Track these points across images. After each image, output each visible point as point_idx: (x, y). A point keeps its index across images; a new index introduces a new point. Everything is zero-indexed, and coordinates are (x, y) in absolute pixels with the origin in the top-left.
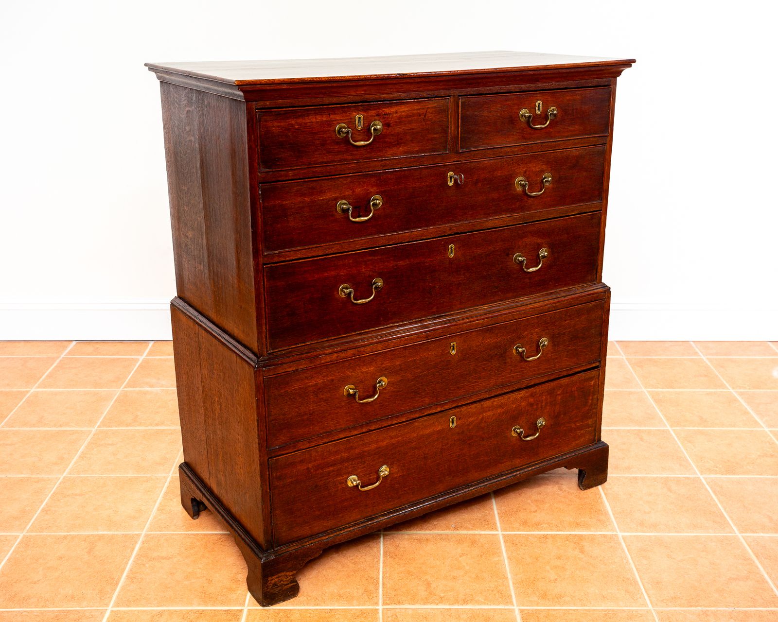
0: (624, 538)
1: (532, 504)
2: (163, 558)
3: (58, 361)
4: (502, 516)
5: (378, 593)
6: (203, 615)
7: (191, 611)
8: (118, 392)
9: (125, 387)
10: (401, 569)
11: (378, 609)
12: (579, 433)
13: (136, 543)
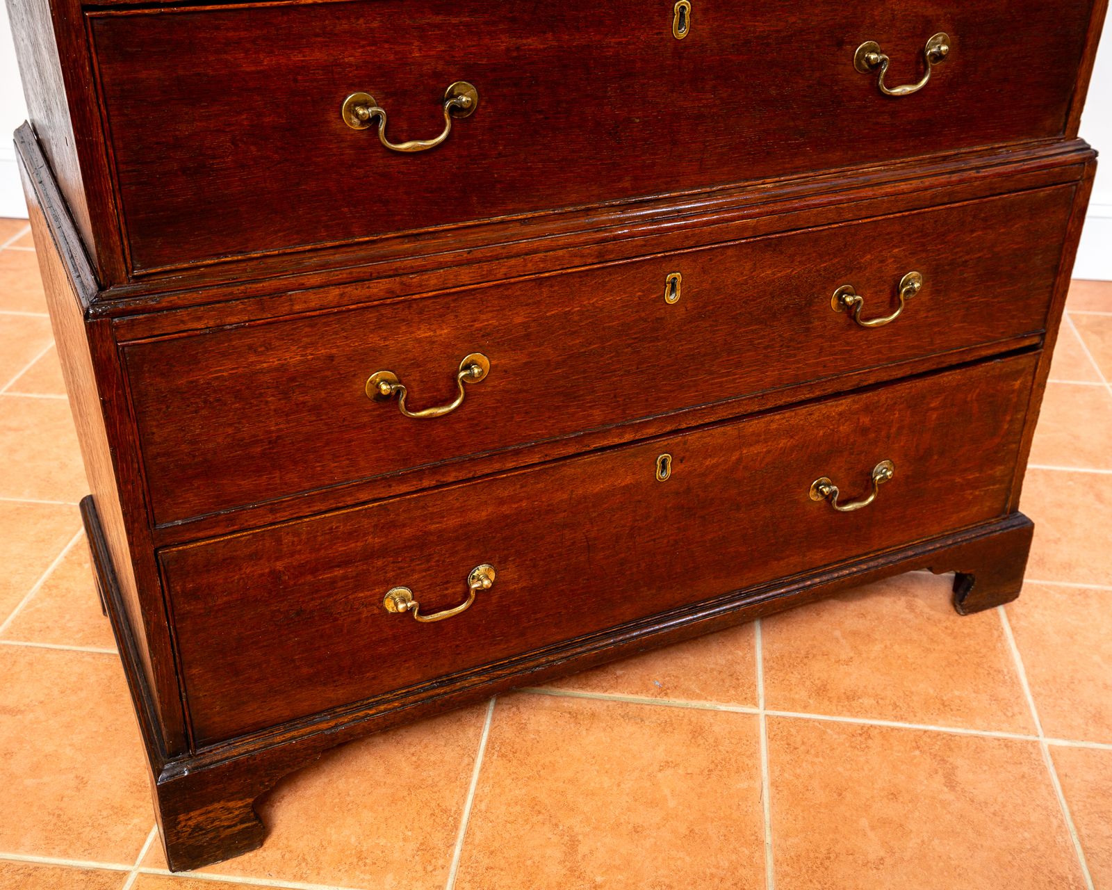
0: (1054, 752)
1: (843, 641)
4: (772, 668)
5: (451, 856)
6: (31, 879)
7: (9, 864)
10: (517, 792)
12: (969, 495)
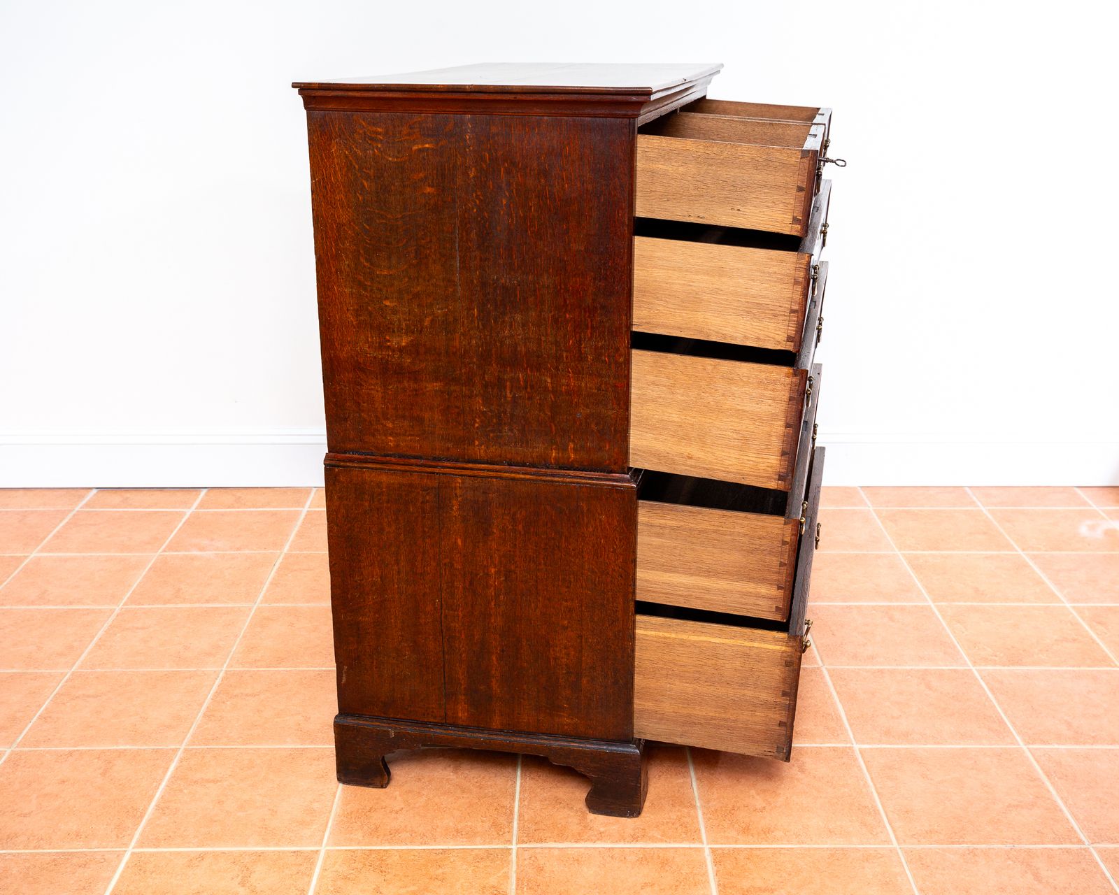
0: (861, 752)
2: (208, 781)
3: (71, 515)
5: (512, 827)
6: (261, 857)
7: (245, 852)
8: (153, 557)
9: (164, 551)
10: (545, 795)
11: (510, 849)
13: (171, 760)
